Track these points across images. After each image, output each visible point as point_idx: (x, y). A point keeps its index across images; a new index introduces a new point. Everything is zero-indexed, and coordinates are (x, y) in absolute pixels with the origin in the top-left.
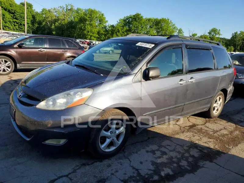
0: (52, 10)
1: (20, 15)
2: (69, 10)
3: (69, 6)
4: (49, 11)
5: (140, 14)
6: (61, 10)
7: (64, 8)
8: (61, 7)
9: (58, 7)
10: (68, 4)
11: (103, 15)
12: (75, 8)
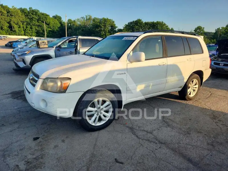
0: (76, 21)
1: (53, 25)
2: (88, 19)
3: (88, 17)
4: (74, 21)
5: (141, 20)
6: (83, 20)
7: (85, 18)
8: (82, 18)
9: (81, 18)
10: (87, 15)
11: (113, 22)
12: (93, 17)
